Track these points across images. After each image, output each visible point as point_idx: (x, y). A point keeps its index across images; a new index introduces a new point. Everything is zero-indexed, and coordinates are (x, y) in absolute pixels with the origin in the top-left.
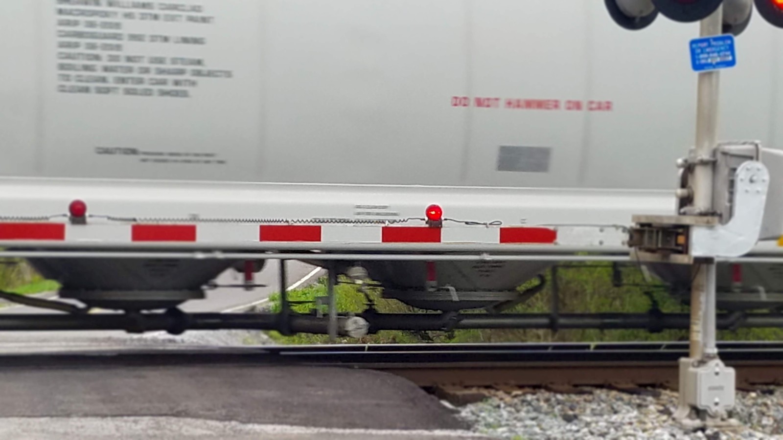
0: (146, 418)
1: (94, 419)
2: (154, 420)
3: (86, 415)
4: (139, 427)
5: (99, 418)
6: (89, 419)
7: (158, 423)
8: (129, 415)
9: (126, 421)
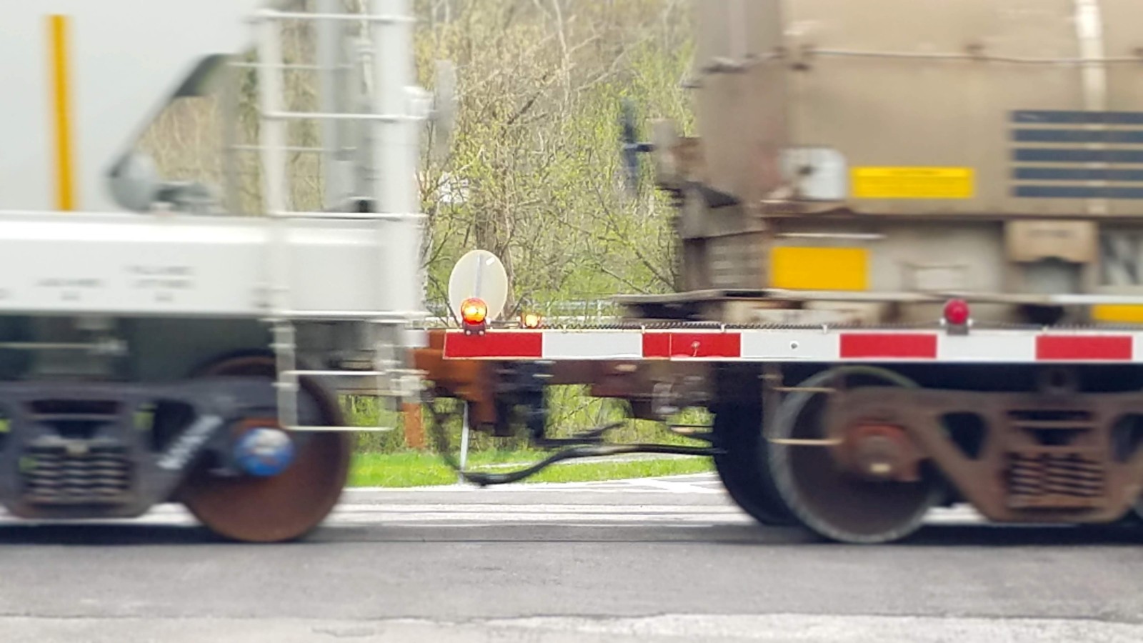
0: (1058, 622)
1: (979, 621)
2: (1068, 624)
3: (968, 615)
4: (1048, 634)
5: (988, 620)
6: (972, 620)
7: (1076, 629)
8: (1031, 617)
9: (1027, 626)
